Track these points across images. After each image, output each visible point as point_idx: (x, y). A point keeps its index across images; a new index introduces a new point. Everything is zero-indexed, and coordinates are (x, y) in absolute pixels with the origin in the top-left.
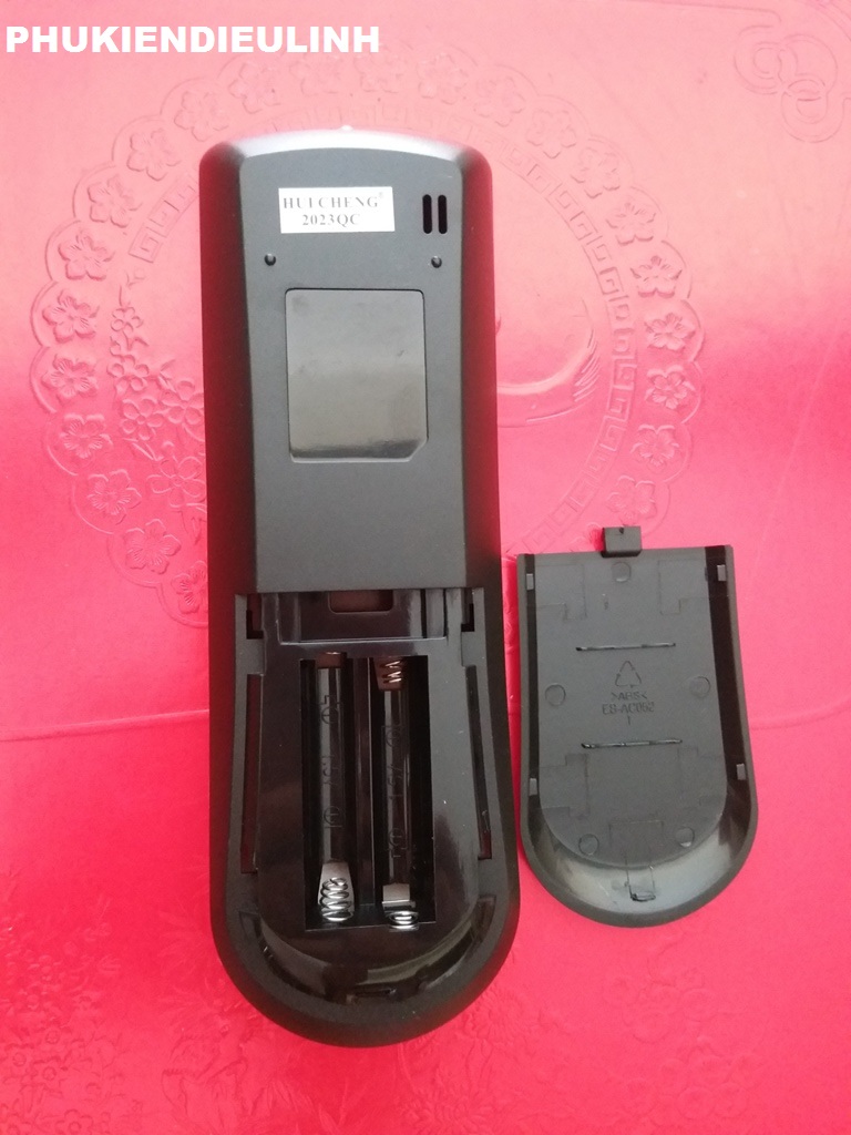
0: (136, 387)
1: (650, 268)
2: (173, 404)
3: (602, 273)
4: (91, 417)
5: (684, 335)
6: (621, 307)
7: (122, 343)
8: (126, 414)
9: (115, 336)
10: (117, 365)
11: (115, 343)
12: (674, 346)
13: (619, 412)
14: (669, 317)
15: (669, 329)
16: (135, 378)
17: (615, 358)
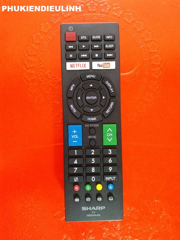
0: (43, 78)
1: (152, 47)
2: (51, 81)
3: (141, 48)
4: (34, 84)
5: (160, 61)
6: (146, 56)
7: (40, 69)
8: (42, 84)
9: (38, 67)
10: (39, 73)
11: (39, 69)
12: (158, 64)
13: (146, 78)
14: (156, 57)
16: (43, 76)
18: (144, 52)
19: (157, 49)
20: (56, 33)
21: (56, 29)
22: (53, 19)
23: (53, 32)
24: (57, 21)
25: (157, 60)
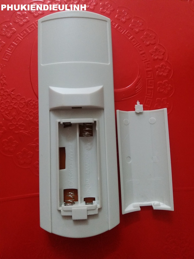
0: (4, 98)
1: (156, 52)
3: (142, 54)
5: (168, 71)
6: (147, 64)
12: (165, 74)
13: (150, 95)
14: (162, 66)
15: (162, 70)
16: (4, 95)
17: (147, 79)
18: (146, 59)
19: (163, 54)
20: (22, 36)
21: (23, 31)
22: (18, 18)
23: (18, 36)
24: (24, 21)
25: (163, 70)
